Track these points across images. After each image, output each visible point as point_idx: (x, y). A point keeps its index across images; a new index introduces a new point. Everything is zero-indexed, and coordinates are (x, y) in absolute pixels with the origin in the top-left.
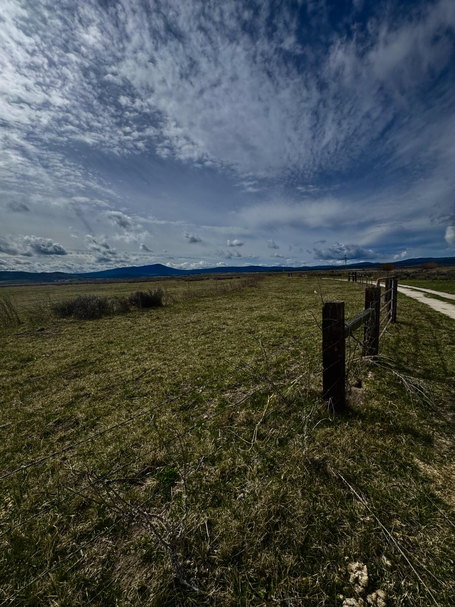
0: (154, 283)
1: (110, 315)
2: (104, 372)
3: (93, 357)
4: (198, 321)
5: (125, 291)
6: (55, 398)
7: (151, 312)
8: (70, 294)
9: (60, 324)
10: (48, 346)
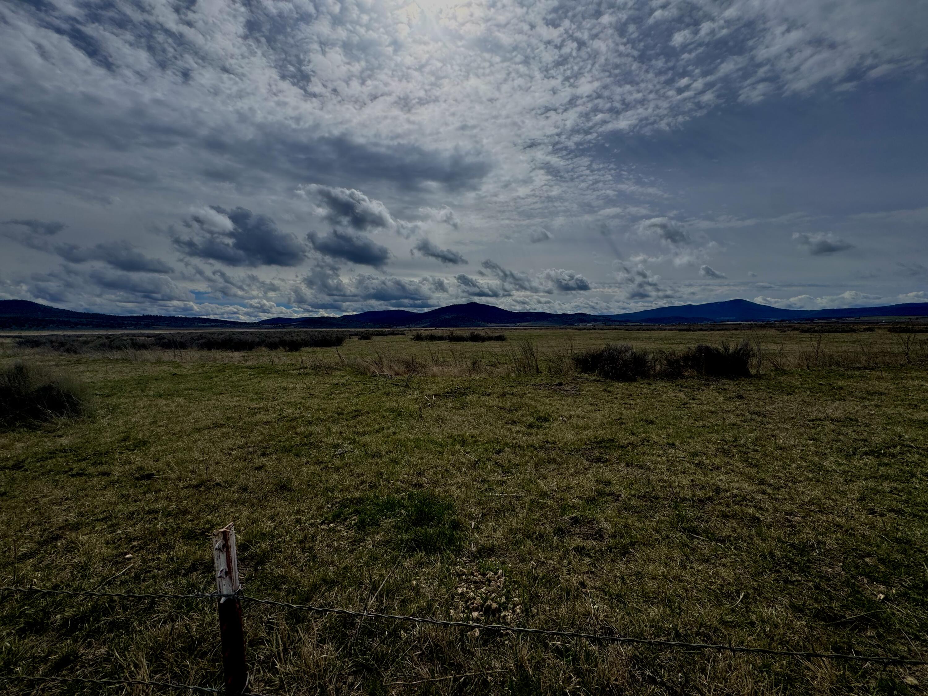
0: (728, 333)
1: (648, 378)
2: (641, 467)
3: (623, 438)
4: (850, 421)
5: (672, 344)
6: (573, 482)
7: (724, 384)
8: (593, 342)
9: (580, 380)
10: (565, 407)
